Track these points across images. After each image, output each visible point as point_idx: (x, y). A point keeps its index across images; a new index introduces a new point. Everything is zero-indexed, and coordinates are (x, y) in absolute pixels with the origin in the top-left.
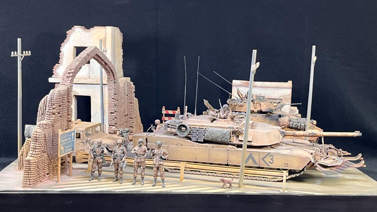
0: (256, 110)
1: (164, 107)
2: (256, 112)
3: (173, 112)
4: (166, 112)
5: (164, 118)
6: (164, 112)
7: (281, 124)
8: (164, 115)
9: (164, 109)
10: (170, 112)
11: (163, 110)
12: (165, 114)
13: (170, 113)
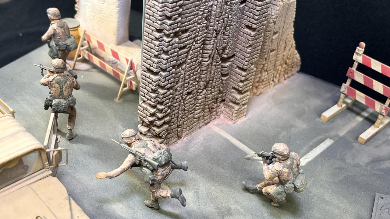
1: (363, 44)
4: (364, 58)
5: (353, 73)
6: (359, 56)
8: (356, 65)
9: (360, 50)
10: (377, 66)
11: (358, 54)
12: (359, 64)
13: (373, 68)
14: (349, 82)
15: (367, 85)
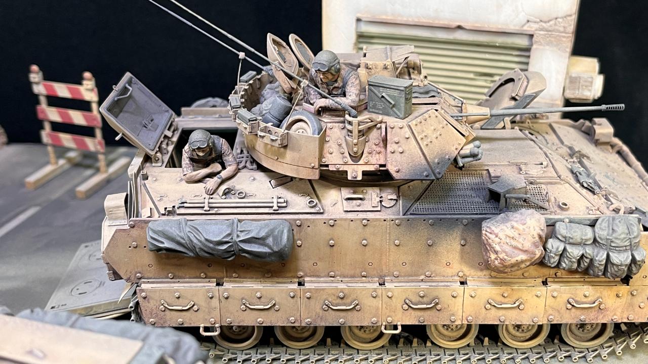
0: (355, 172)
1: (35, 68)
2: (360, 178)
3: (70, 90)
4: (45, 86)
6: (40, 88)
7: (493, 256)
8: (43, 100)
9: (35, 75)
10: (62, 90)
11: (35, 83)
13: (60, 95)
14: (47, 126)
15: (67, 121)
